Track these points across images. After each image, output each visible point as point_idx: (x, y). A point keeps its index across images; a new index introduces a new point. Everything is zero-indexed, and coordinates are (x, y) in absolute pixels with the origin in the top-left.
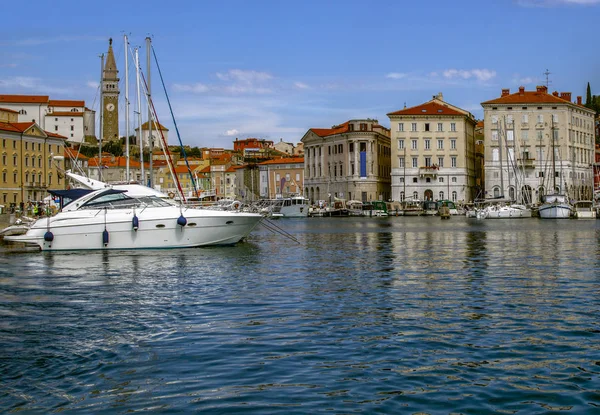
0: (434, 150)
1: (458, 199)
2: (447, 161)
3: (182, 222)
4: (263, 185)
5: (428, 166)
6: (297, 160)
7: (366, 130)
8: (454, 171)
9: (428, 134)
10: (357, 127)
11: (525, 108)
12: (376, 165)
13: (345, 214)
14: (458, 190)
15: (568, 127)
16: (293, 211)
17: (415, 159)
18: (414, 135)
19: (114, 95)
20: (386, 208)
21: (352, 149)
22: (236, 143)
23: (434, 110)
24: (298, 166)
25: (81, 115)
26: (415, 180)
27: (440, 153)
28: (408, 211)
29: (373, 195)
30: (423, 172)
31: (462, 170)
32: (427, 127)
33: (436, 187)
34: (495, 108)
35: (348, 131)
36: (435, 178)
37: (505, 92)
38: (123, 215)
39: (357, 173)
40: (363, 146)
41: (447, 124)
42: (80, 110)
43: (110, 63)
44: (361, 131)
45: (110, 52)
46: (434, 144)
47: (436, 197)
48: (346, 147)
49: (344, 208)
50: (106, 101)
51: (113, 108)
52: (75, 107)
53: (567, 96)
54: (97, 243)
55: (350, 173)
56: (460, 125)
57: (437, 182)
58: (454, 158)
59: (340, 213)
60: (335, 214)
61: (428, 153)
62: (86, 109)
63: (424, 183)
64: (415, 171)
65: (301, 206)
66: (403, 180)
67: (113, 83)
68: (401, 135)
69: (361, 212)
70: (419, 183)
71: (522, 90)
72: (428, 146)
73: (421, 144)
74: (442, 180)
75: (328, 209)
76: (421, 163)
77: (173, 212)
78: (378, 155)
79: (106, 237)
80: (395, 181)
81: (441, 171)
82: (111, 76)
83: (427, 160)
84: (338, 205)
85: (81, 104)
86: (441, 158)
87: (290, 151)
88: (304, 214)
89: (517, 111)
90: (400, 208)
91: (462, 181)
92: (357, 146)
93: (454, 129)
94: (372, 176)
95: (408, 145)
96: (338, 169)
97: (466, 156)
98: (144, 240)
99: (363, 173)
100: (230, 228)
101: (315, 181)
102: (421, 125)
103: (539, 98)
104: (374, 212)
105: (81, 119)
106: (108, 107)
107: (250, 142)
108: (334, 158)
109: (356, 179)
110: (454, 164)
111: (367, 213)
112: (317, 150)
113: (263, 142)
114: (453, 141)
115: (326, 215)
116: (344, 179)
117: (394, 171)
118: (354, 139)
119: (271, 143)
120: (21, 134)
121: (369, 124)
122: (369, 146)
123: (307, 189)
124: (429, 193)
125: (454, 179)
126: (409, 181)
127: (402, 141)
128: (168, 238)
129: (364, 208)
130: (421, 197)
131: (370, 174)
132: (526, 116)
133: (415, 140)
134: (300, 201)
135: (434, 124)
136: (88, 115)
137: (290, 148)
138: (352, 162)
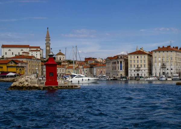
0: (139, 63)
1: (146, 76)
2: (143, 66)
3: (89, 79)
4: (95, 72)
5: (138, 67)
6: (104, 65)
7: (122, 58)
8: (145, 69)
9: (138, 59)
10: (119, 57)
11: (163, 52)
12: (124, 67)
13: (116, 79)
14: (146, 73)
15: (175, 57)
16: (103, 79)
17: (134, 66)
18: (134, 59)
19: (49, 45)
20: (126, 78)
21: (118, 63)
22: (86, 59)
23: (140, 53)
24: (104, 67)
25: (39, 51)
26: (134, 71)
27: (141, 64)
28: (132, 79)
29: (124, 75)
30: (137, 69)
31: (147, 68)
32: (138, 57)
33: (140, 73)
34: (156, 52)
35: (117, 58)
36: (140, 70)
37: (159, 47)
38: (81, 79)
39: (119, 69)
40: (121, 62)
41: (143, 56)
42: (39, 49)
43: (48, 35)
44: (121, 58)
45: (48, 32)
46: (140, 62)
47: (140, 75)
48: (117, 62)
49: (116, 78)
50: (47, 47)
51: (49, 49)
52: (37, 49)
53: (177, 48)
54: (78, 83)
55: (118, 69)
56: (146, 56)
57: (140, 71)
58: (145, 65)
59: (115, 79)
60: (113, 80)
61: (138, 64)
62: (41, 49)
63: (137, 72)
64: (134, 69)
65: (105, 78)
66: (131, 71)
67: (48, 41)
68: (131, 59)
69: (120, 79)
70: (135, 72)
71: (163, 47)
72: (138, 62)
73: (136, 61)
74: (141, 71)
75: (112, 79)
76: (136, 66)
77: (87, 78)
78: (125, 64)
79: (79, 81)
80: (129, 71)
81: (141, 69)
82: (48, 39)
83: (138, 66)
84: (114, 77)
85: (39, 47)
86: (141, 65)
87: (102, 61)
88: (106, 79)
89: (161, 53)
90: (130, 78)
91: (147, 71)
92: (119, 62)
93: (145, 58)
94: (123, 70)
95: (133, 62)
96: (115, 68)
97: (148, 65)
98: (84, 82)
99: (121, 69)
100: (95, 80)
101: (109, 71)
102: (136, 56)
103: (168, 49)
104: (123, 79)
105: (39, 52)
106: (47, 48)
107: (90, 59)
108: (114, 65)
109: (119, 71)
110: (145, 67)
111: (121, 79)
112: (109, 63)
113: (94, 58)
114: (145, 61)
115: (111, 80)
116: (116, 71)
117: (129, 69)
118: (119, 60)
119: (96, 59)
120: (31, 59)
121: (123, 57)
122: (122, 62)
123: (107, 73)
124: (138, 74)
125: (145, 71)
126: (133, 71)
127: (131, 61)
128: (87, 82)
129: (121, 78)
130: (136, 75)
131: (123, 69)
132: (164, 54)
133: (134, 61)
134: (105, 77)
135: (139, 56)
136: (41, 51)
137: (102, 60)
138: (118, 66)
